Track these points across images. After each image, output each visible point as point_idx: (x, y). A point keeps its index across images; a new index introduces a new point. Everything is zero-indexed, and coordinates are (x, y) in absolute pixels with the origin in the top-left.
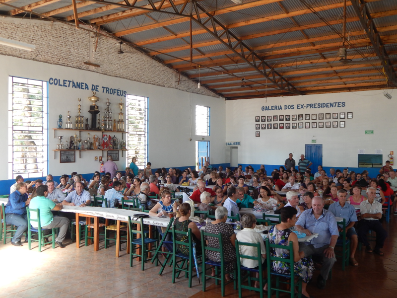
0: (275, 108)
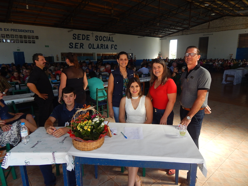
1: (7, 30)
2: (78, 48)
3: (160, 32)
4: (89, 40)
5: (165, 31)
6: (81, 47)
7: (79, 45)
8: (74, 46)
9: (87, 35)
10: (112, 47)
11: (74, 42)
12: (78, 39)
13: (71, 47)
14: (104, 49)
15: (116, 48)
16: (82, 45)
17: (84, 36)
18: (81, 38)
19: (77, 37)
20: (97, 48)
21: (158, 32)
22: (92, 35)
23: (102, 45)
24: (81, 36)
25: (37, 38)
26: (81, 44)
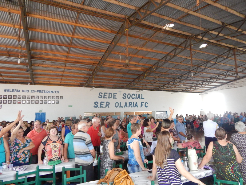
0: (15, 91)
1: (33, 91)
2: (103, 107)
3: (198, 87)
4: (116, 98)
5: (204, 85)
6: (107, 106)
7: (104, 104)
8: (99, 105)
9: (114, 94)
10: (142, 105)
11: (99, 101)
12: (104, 98)
13: (96, 106)
14: (133, 107)
15: (147, 106)
16: (108, 104)
17: (110, 95)
18: (107, 96)
19: (103, 95)
20: (124, 107)
21: (196, 87)
22: (120, 93)
23: (130, 104)
24: (107, 95)
25: (61, 98)
26: (107, 102)
